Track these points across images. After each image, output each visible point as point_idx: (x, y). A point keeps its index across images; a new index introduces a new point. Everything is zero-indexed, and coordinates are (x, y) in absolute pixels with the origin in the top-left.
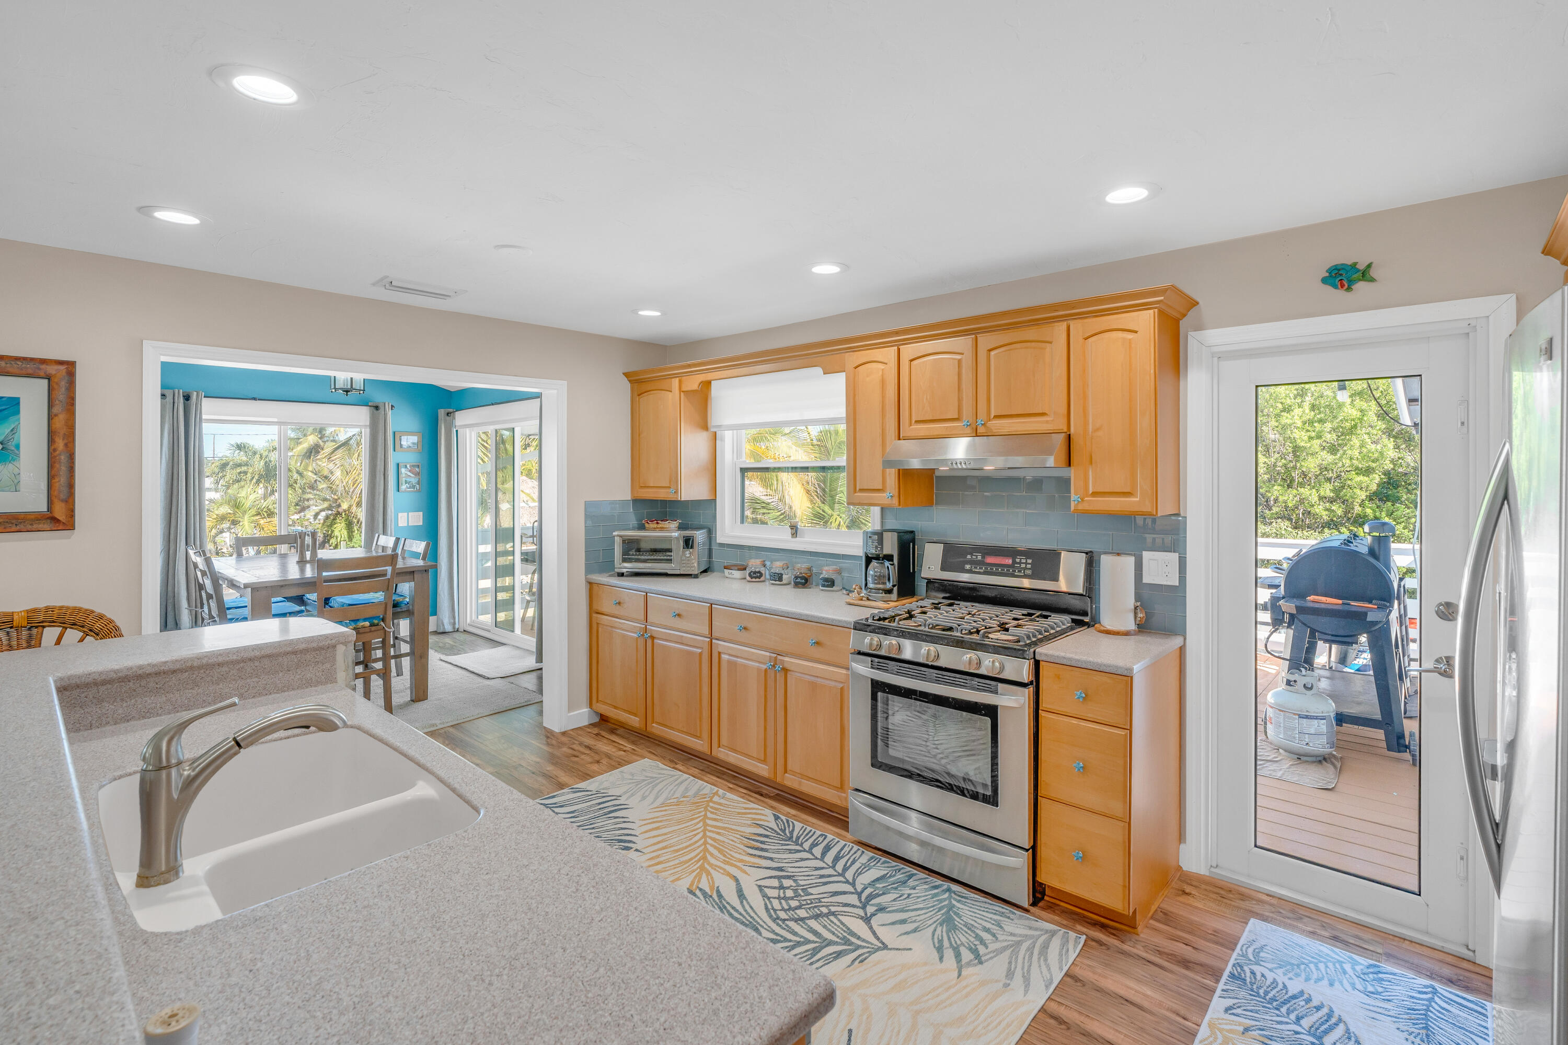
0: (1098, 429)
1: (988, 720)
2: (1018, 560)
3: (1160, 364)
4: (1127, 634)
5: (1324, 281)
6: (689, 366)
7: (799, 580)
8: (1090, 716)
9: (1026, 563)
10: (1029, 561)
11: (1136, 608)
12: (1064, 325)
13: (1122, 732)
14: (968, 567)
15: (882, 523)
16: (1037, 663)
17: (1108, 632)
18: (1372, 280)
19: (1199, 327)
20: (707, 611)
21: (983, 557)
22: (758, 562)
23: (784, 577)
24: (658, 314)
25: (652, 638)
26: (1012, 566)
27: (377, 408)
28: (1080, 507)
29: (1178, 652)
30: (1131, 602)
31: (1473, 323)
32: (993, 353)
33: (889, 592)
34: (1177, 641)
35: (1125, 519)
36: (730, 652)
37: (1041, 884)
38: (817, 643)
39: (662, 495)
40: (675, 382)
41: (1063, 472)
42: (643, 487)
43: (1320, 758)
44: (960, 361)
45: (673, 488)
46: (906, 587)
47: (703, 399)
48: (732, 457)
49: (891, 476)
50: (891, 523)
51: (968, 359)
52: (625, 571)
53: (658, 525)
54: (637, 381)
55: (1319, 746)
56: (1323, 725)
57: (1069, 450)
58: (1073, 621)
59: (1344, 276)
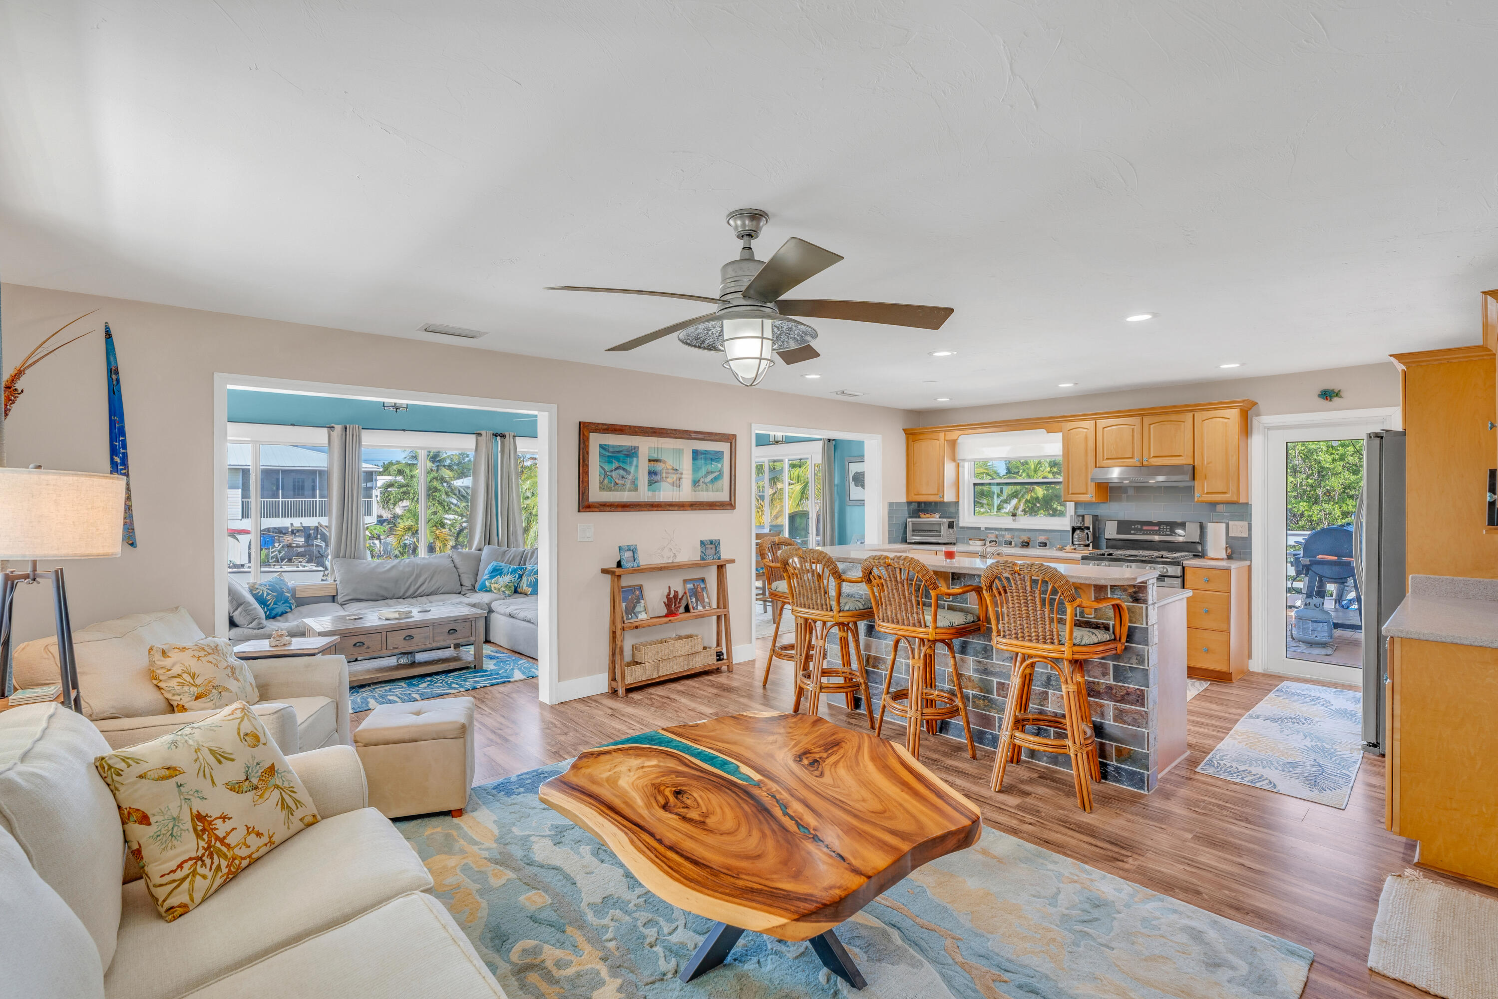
0: (1208, 463)
2: (1162, 528)
3: (1240, 433)
4: (1222, 559)
5: (1320, 396)
6: (954, 426)
7: (1024, 543)
8: (1211, 588)
10: (1169, 528)
11: (1226, 547)
12: (1191, 414)
13: (1227, 595)
14: (1132, 532)
15: (1076, 511)
16: (1184, 568)
17: (1214, 559)
18: (1341, 397)
19: (1258, 415)
21: (1141, 527)
22: (994, 535)
26: (1158, 530)
28: (1200, 499)
29: (1248, 568)
30: (1224, 545)
31: (1386, 421)
32: (1152, 426)
33: (1087, 546)
34: (1248, 563)
39: (931, 499)
40: (942, 435)
41: (1189, 483)
42: (915, 495)
43: (1324, 645)
44: (1133, 430)
45: (941, 494)
46: (1096, 546)
47: (953, 444)
48: (968, 477)
49: (1092, 488)
50: (1081, 512)
51: (1137, 429)
52: (913, 541)
53: (928, 515)
54: (912, 434)
55: (1323, 637)
56: (1326, 626)
57: (1194, 472)
58: (1194, 555)
59: (1327, 395)
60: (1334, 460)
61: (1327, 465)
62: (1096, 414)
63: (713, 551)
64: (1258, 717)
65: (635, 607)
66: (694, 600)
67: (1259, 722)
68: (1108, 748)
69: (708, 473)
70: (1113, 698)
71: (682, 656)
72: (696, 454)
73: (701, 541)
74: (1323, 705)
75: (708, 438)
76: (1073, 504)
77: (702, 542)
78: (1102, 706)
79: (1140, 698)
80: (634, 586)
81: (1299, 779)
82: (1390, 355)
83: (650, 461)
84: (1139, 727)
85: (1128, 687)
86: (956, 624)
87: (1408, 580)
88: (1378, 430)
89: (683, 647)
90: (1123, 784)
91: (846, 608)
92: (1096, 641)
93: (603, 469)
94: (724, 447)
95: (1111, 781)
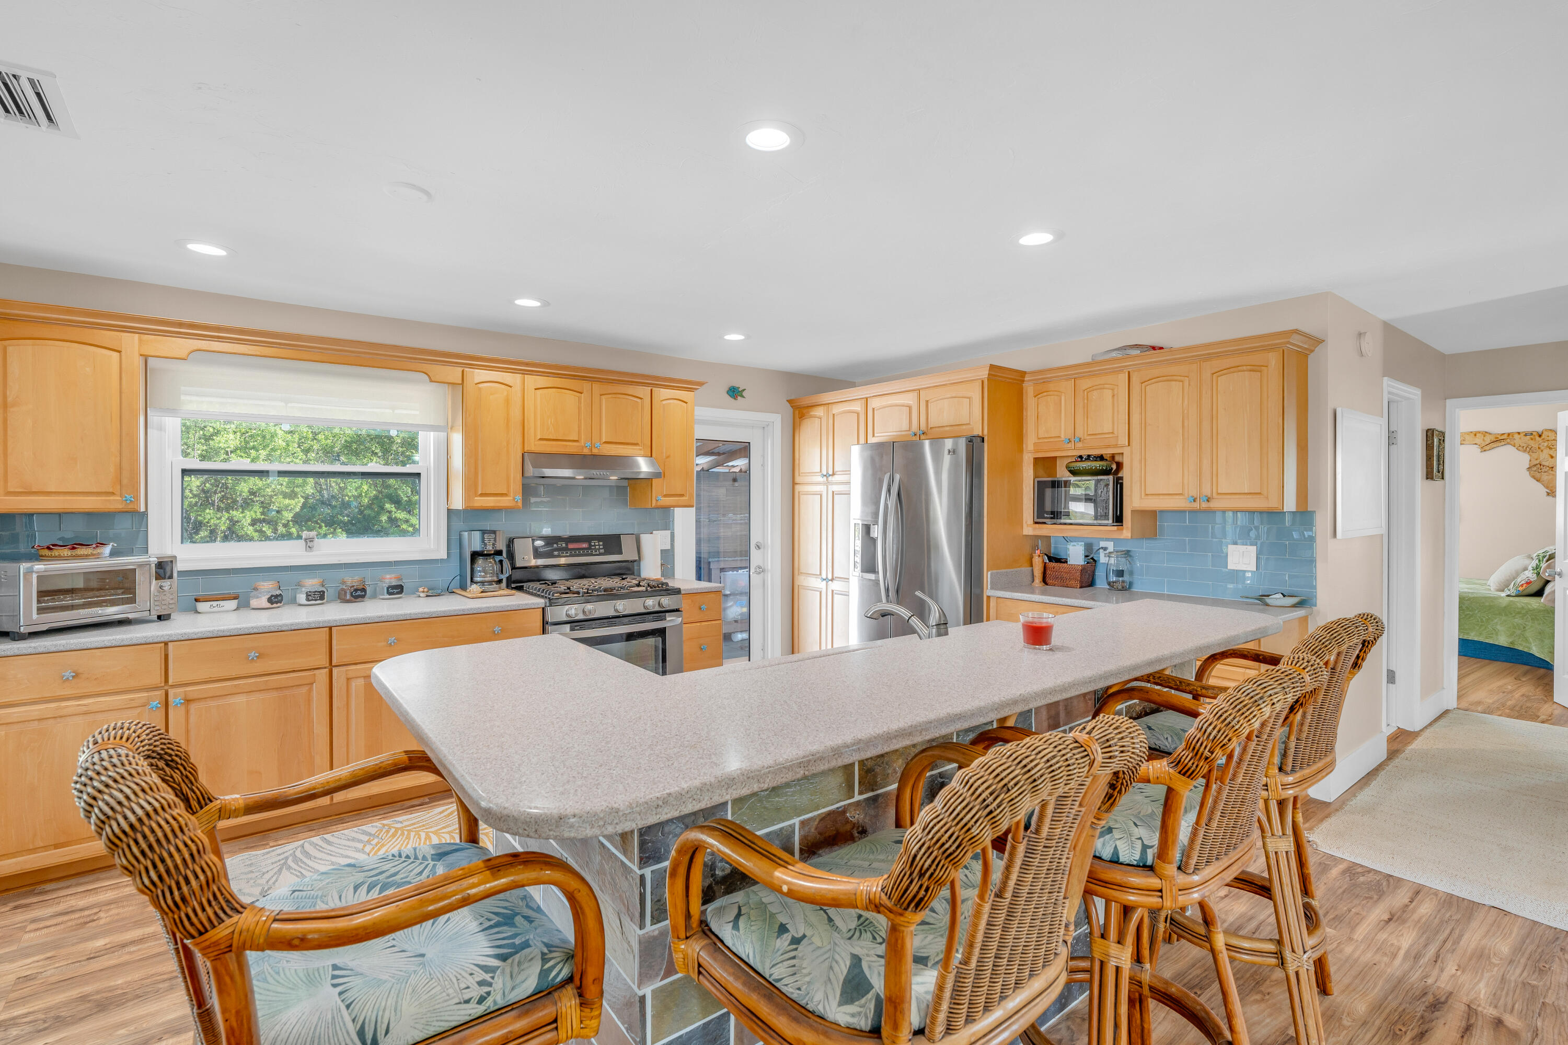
0: (668, 457)
1: (657, 638)
2: (593, 544)
5: (728, 392)
8: (706, 618)
9: (599, 545)
10: (601, 543)
12: (649, 390)
14: (556, 553)
18: (743, 397)
21: (567, 545)
22: (272, 584)
23: (324, 595)
26: (589, 548)
28: (658, 504)
32: (602, 397)
40: (131, 340)
42: (13, 492)
45: (125, 494)
49: (516, 485)
51: (585, 398)
59: (735, 392)
62: (527, 364)
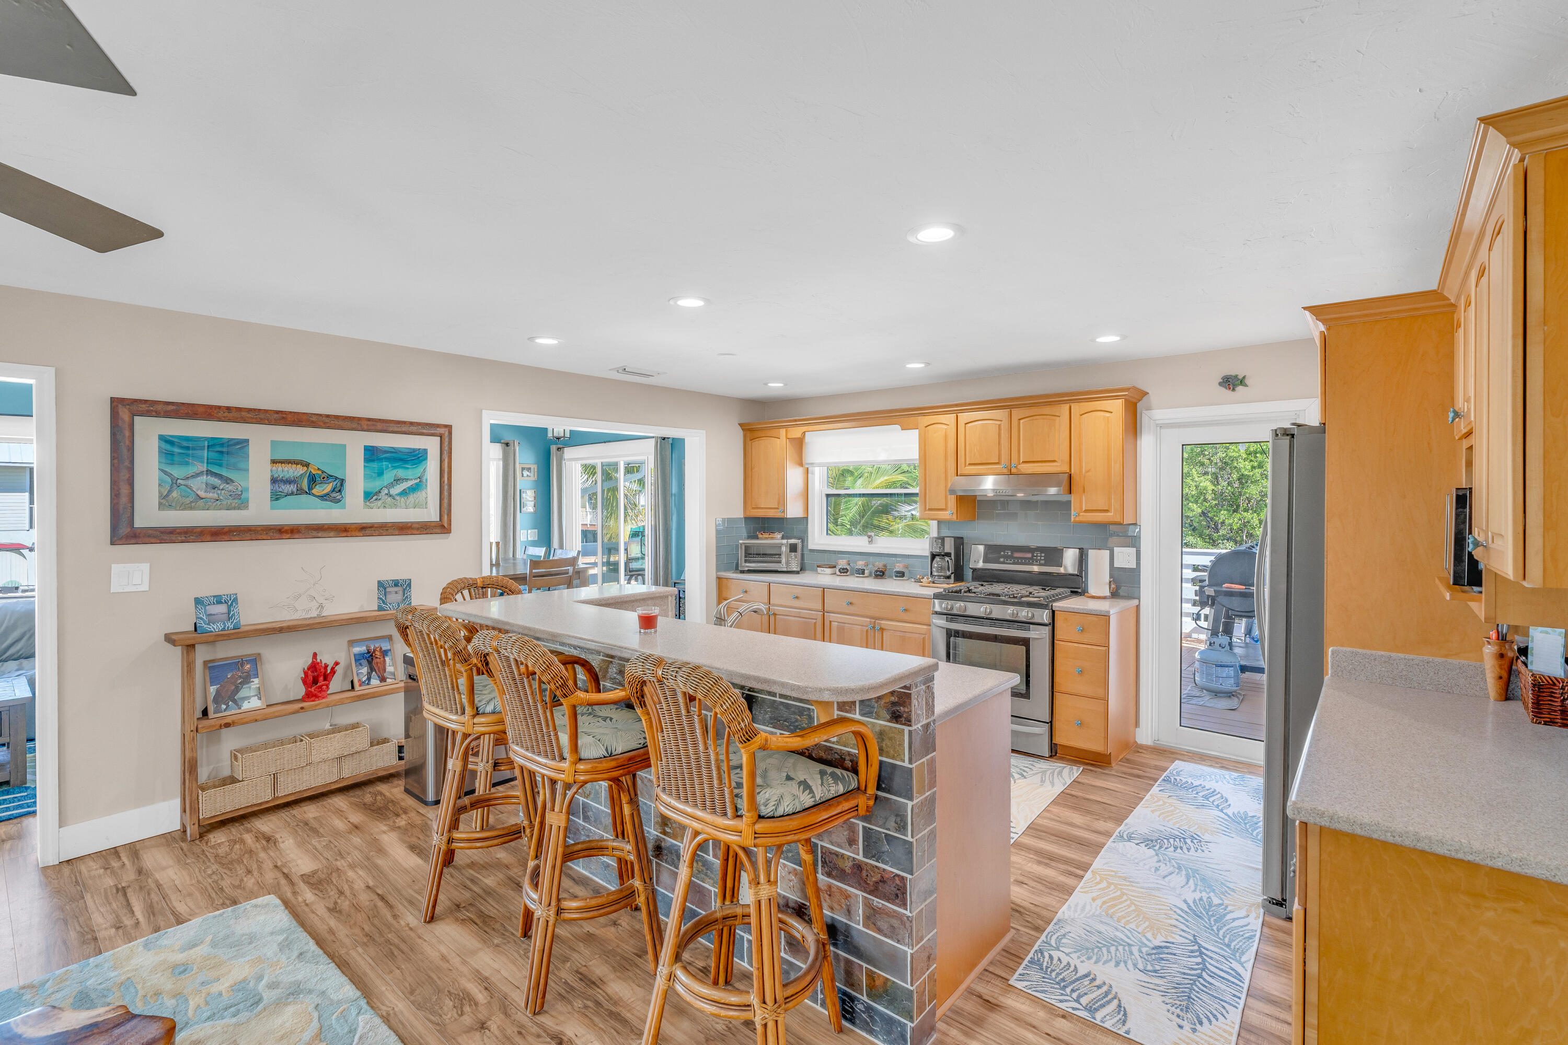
0: (1087, 472)
1: (1024, 648)
2: (1035, 555)
3: (1126, 431)
4: (1104, 598)
5: (1220, 384)
6: (796, 421)
7: (878, 573)
8: (1085, 641)
9: (1041, 556)
10: (1043, 555)
11: (1110, 582)
12: (1067, 406)
13: (1104, 649)
14: (1002, 560)
15: (939, 532)
16: (1053, 612)
17: (1093, 597)
18: (1246, 385)
19: (1149, 408)
20: (820, 593)
21: (1012, 553)
22: (845, 561)
23: (866, 571)
24: (782, 385)
25: (775, 614)
26: (1032, 558)
27: (507, 444)
28: (1077, 519)
29: (1135, 609)
30: (1107, 578)
31: (1298, 413)
32: (1022, 421)
33: (949, 577)
34: (1135, 602)
35: (1103, 527)
36: (839, 620)
37: (1056, 744)
38: (906, 610)
39: (771, 514)
40: (783, 431)
41: (1065, 498)
42: (753, 508)
43: (1230, 695)
44: (1000, 426)
45: (781, 509)
46: (959, 575)
47: (799, 444)
48: (819, 486)
49: (952, 500)
50: (945, 532)
51: (1005, 425)
52: (747, 569)
53: (766, 535)
54: (750, 430)
55: (1229, 685)
56: (1231, 672)
57: (1070, 484)
58: (1072, 592)
59: (1231, 382)
60: (1253, 468)
61: (1246, 473)
62: (957, 405)
63: (399, 597)
64: (1130, 839)
65: (237, 690)
66: (365, 670)
67: (1130, 847)
68: (856, 972)
69: (398, 480)
70: (862, 884)
71: (325, 761)
72: (372, 454)
73: (379, 582)
74: (1218, 806)
75: (396, 429)
76: (935, 523)
77: (381, 584)
78: (847, 896)
79: (899, 894)
80: (241, 657)
81: (1164, 993)
82: (1305, 308)
83: (274, 462)
84: (898, 942)
85: (884, 870)
86: (619, 750)
87: (1327, 655)
88: (1287, 425)
89: (334, 746)
90: (876, 1037)
91: (489, 709)
92: (809, 802)
93: (169, 475)
94: (431, 444)
95: (861, 1029)
